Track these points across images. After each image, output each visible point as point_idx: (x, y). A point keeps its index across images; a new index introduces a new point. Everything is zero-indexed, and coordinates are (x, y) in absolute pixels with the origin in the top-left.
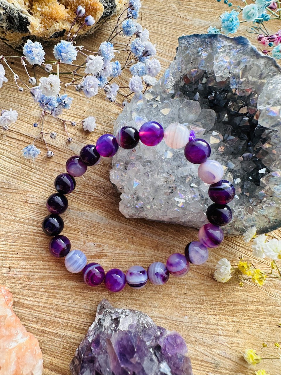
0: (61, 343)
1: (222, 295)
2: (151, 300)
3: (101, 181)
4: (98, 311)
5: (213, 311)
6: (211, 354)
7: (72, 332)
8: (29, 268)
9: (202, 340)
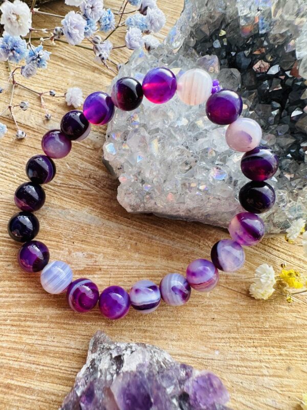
0: (35, 402)
1: (262, 318)
2: (166, 330)
3: (91, 170)
4: (91, 348)
5: (252, 341)
6: (255, 404)
7: (52, 384)
9: (241, 384)
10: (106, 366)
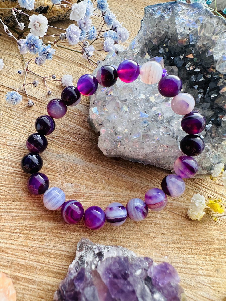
0: (36, 290)
1: (197, 234)
2: (130, 240)
4: (78, 249)
5: (191, 250)
6: (195, 296)
8: (4, 209)
9: (184, 281)
10: (91, 259)
